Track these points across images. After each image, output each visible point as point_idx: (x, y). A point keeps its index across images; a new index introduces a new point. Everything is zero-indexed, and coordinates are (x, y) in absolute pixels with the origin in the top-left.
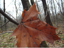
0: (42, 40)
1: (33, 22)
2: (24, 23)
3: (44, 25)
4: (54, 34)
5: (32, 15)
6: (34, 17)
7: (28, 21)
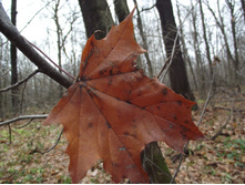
0: (149, 139)
1: (120, 78)
2: (89, 82)
3: (156, 92)
4: (187, 122)
5: (119, 56)
6: (125, 63)
7: (102, 74)
